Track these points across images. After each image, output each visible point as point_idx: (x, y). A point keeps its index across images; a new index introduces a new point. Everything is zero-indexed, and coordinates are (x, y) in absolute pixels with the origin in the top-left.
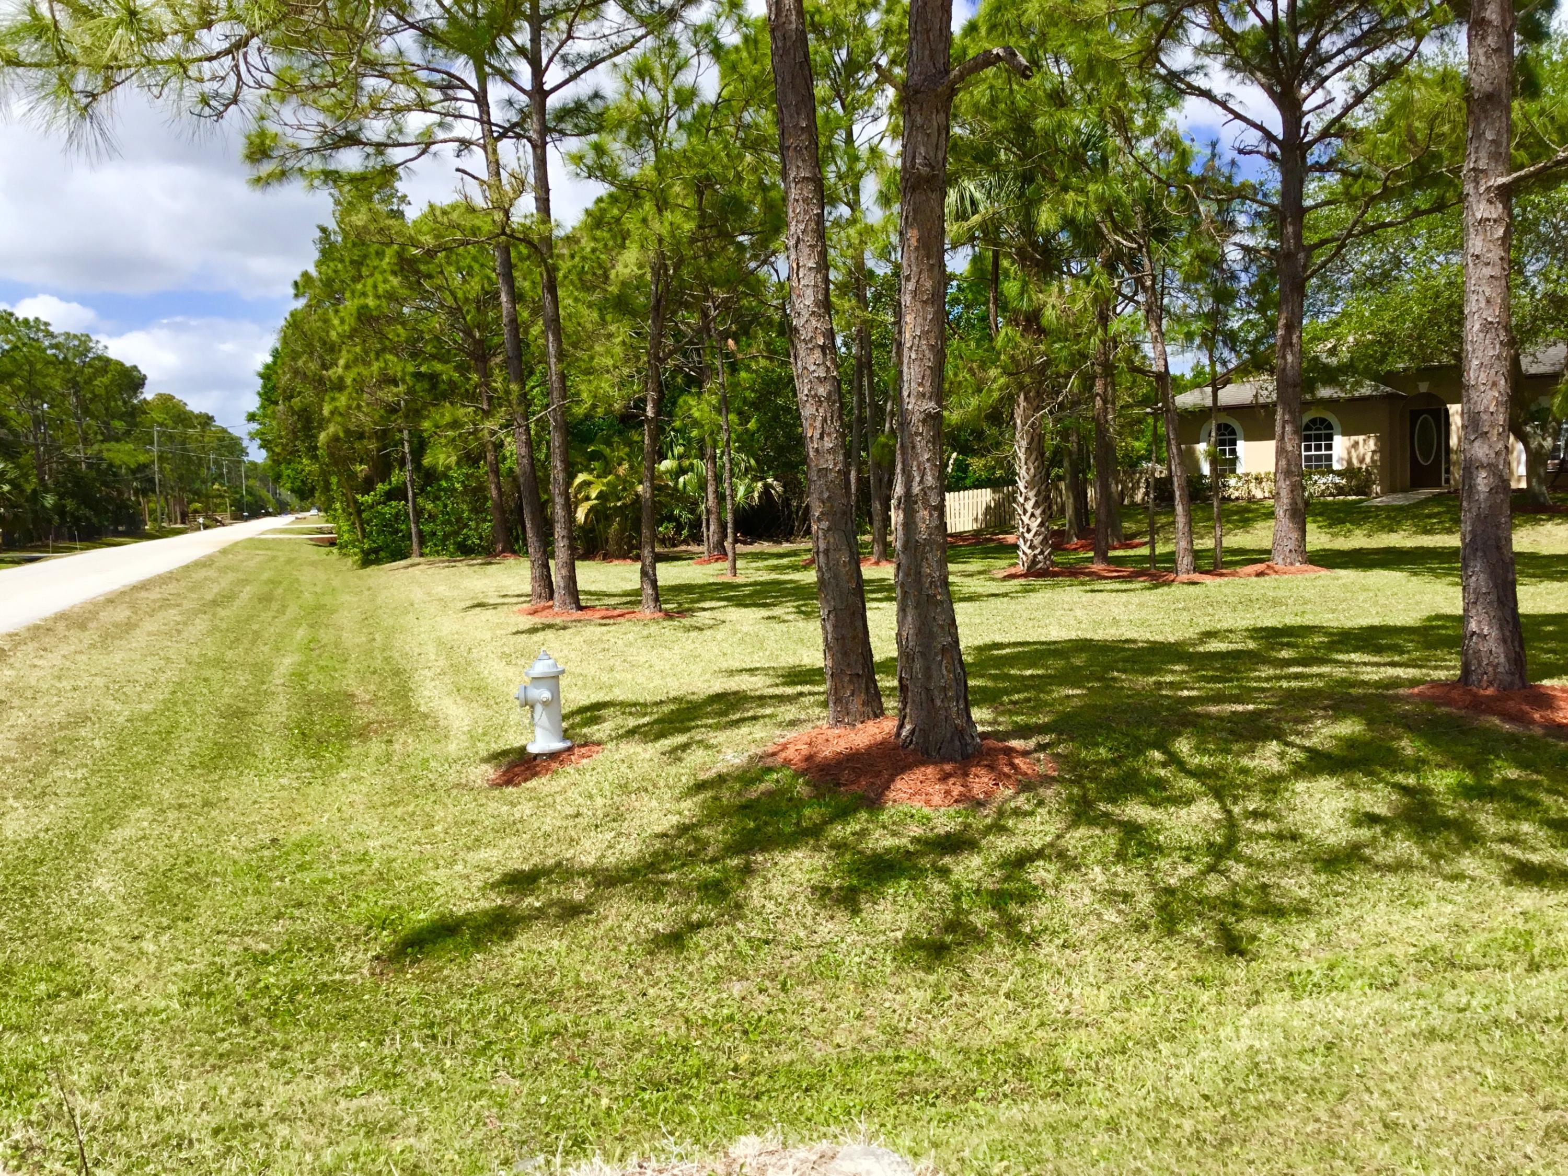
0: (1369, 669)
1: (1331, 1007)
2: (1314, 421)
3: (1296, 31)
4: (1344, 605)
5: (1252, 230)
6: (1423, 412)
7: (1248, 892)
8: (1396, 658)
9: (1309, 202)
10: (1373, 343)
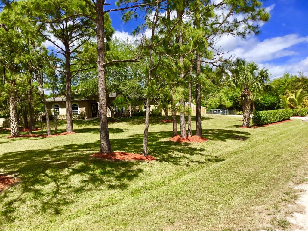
0: (85, 152)
1: (77, 221)
2: (74, 105)
3: (67, 31)
4: (80, 140)
5: (60, 67)
6: (93, 104)
7: (61, 200)
8: (90, 149)
9: (71, 64)
10: (84, 91)
